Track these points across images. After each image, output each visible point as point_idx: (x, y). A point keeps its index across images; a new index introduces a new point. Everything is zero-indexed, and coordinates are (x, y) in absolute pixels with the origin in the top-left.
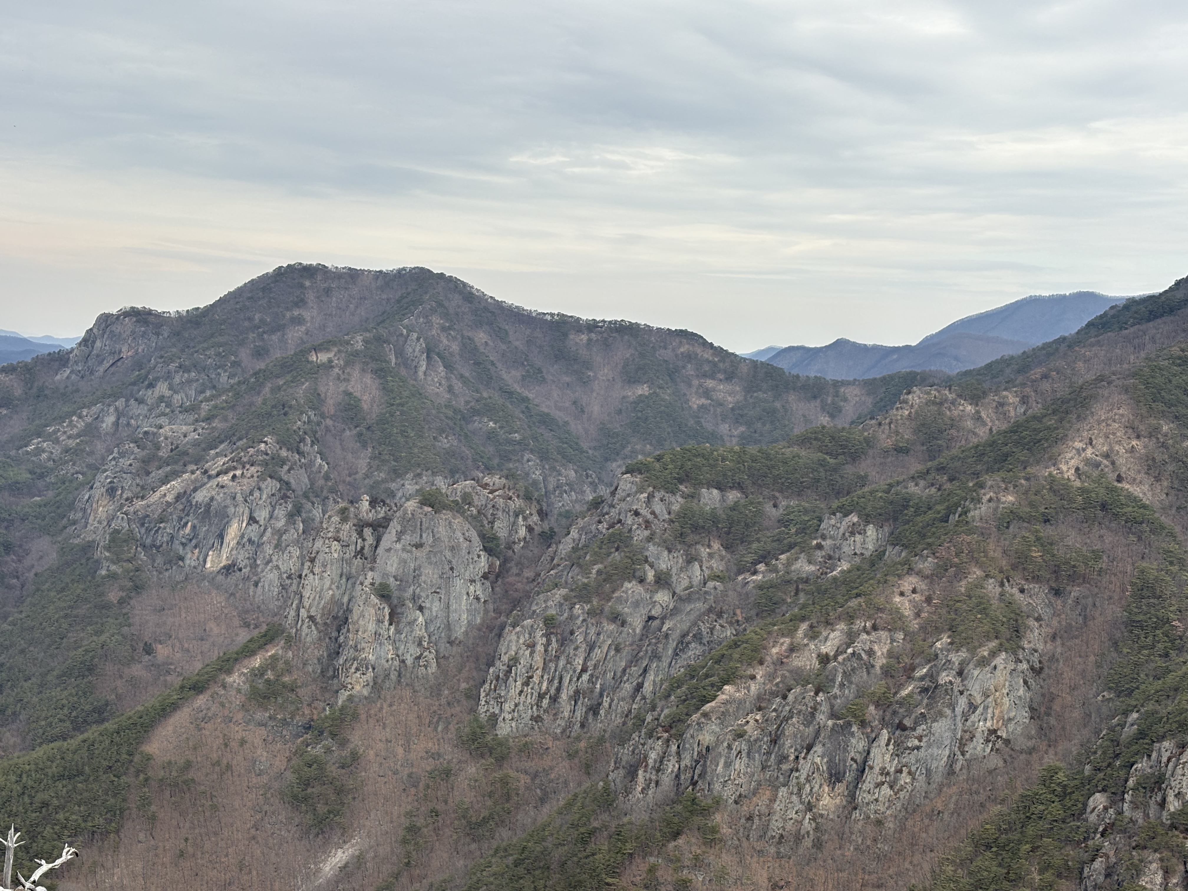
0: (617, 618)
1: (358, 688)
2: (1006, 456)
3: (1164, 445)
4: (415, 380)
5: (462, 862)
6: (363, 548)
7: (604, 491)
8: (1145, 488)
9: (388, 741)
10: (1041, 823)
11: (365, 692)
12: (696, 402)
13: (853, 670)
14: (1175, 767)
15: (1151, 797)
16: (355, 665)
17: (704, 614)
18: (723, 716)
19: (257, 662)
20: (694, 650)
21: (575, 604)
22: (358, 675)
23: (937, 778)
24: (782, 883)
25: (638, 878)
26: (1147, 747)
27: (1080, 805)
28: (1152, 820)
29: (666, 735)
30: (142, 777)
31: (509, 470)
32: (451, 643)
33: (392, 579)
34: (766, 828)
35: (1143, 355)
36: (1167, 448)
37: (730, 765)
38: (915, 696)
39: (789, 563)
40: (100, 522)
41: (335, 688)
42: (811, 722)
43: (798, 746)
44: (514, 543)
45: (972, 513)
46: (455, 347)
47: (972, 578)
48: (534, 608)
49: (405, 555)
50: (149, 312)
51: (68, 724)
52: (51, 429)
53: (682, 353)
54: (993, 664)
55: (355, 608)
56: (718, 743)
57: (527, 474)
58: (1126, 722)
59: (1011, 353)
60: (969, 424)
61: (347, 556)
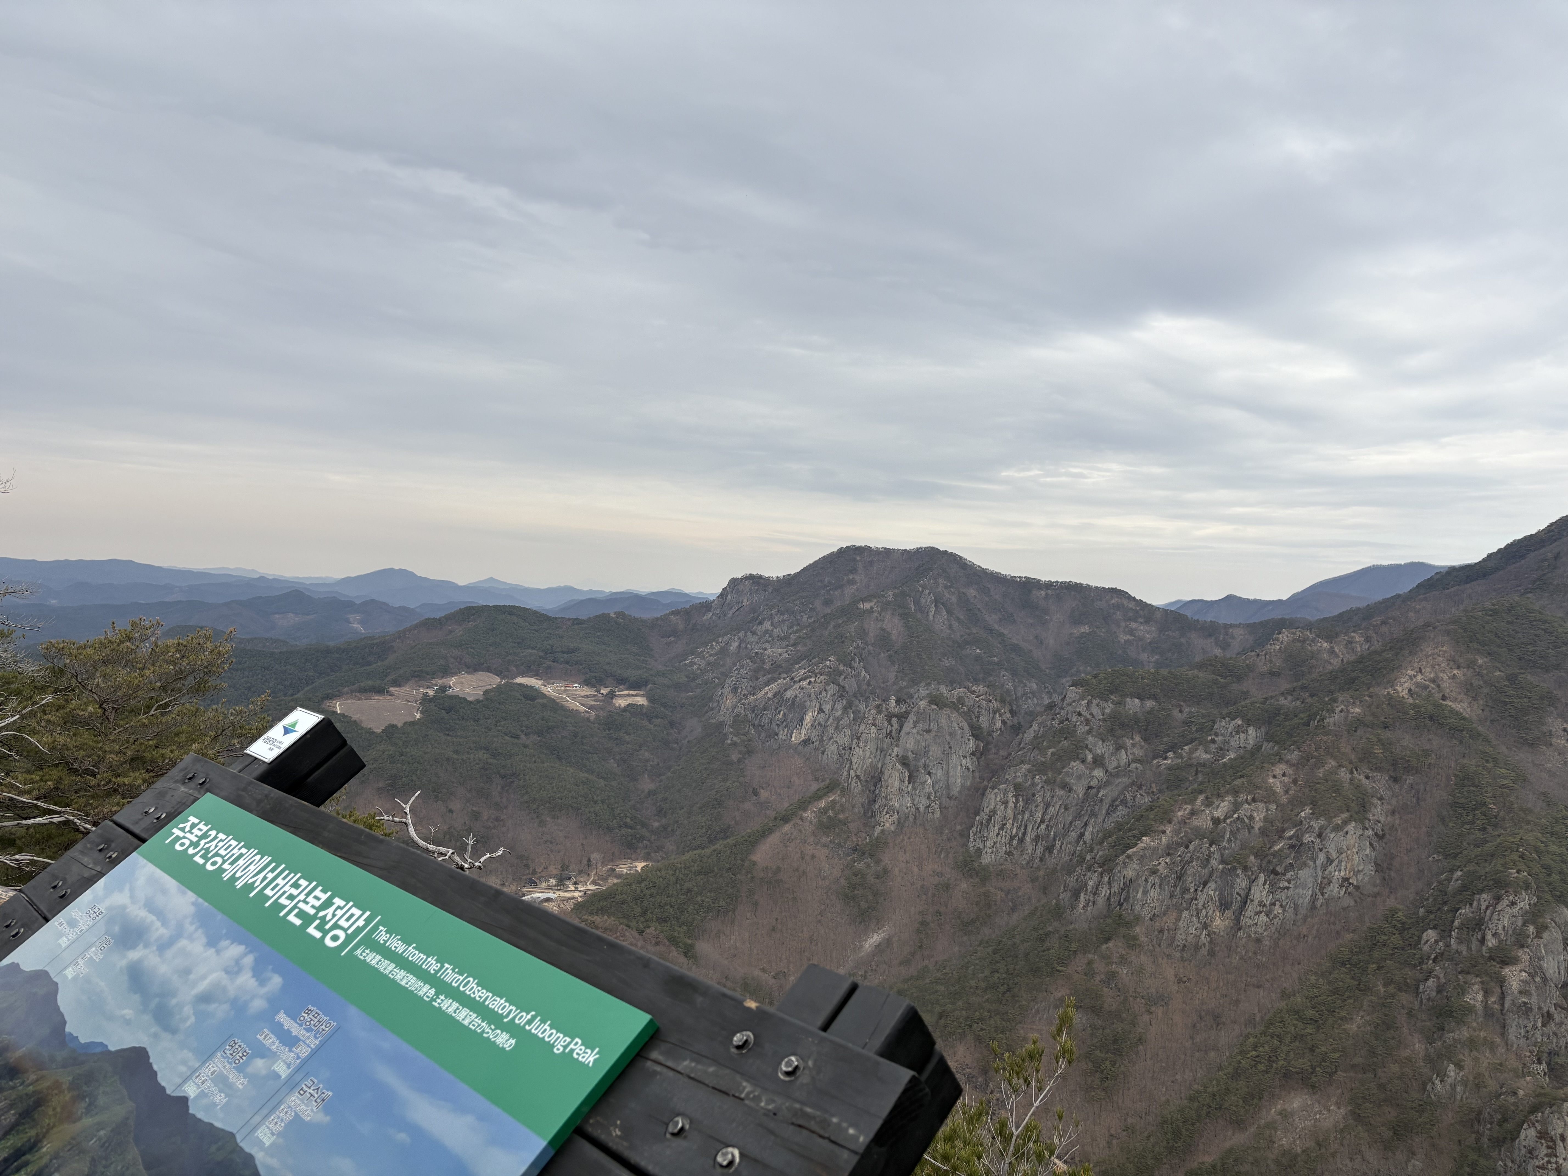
0: (1065, 786)
1: (887, 825)
2: (1353, 681)
3: (1479, 674)
4: (927, 621)
5: (957, 948)
6: (891, 731)
7: (1057, 698)
8: (1465, 705)
9: (907, 862)
10: (1385, 949)
11: (893, 828)
12: (1123, 638)
13: (1238, 829)
14: (1492, 914)
15: (1473, 935)
16: (886, 810)
17: (1128, 786)
18: (1142, 858)
19: (822, 804)
20: (1121, 811)
21: (1036, 775)
22: (887, 816)
23: (1303, 911)
24: (1185, 979)
25: (1080, 968)
26: (1469, 897)
27: (1416, 938)
28: (1474, 953)
29: (1100, 870)
30: (749, 876)
31: (990, 682)
32: (950, 798)
33: (910, 753)
34: (1173, 939)
35: (1462, 608)
36: (1482, 676)
37: (1147, 893)
38: (1285, 851)
39: (1191, 752)
40: (727, 709)
41: (873, 824)
42: (1207, 866)
43: (1197, 883)
44: (993, 731)
45: (1328, 720)
46: (954, 599)
47: (1327, 767)
48: (1007, 777)
49: (919, 737)
50: (761, 577)
51: (705, 839)
52: (700, 650)
53: (1113, 604)
54: (1345, 830)
55: (886, 772)
56: (1138, 877)
57: (1003, 685)
58: (1452, 878)
59: (1358, 606)
60: (1325, 656)
61: (881, 736)
